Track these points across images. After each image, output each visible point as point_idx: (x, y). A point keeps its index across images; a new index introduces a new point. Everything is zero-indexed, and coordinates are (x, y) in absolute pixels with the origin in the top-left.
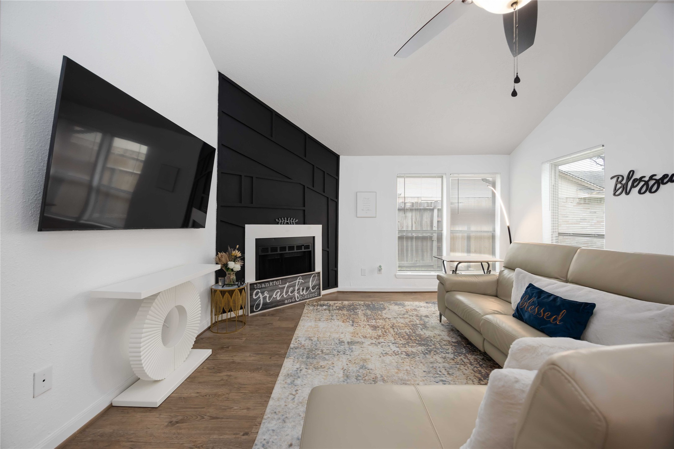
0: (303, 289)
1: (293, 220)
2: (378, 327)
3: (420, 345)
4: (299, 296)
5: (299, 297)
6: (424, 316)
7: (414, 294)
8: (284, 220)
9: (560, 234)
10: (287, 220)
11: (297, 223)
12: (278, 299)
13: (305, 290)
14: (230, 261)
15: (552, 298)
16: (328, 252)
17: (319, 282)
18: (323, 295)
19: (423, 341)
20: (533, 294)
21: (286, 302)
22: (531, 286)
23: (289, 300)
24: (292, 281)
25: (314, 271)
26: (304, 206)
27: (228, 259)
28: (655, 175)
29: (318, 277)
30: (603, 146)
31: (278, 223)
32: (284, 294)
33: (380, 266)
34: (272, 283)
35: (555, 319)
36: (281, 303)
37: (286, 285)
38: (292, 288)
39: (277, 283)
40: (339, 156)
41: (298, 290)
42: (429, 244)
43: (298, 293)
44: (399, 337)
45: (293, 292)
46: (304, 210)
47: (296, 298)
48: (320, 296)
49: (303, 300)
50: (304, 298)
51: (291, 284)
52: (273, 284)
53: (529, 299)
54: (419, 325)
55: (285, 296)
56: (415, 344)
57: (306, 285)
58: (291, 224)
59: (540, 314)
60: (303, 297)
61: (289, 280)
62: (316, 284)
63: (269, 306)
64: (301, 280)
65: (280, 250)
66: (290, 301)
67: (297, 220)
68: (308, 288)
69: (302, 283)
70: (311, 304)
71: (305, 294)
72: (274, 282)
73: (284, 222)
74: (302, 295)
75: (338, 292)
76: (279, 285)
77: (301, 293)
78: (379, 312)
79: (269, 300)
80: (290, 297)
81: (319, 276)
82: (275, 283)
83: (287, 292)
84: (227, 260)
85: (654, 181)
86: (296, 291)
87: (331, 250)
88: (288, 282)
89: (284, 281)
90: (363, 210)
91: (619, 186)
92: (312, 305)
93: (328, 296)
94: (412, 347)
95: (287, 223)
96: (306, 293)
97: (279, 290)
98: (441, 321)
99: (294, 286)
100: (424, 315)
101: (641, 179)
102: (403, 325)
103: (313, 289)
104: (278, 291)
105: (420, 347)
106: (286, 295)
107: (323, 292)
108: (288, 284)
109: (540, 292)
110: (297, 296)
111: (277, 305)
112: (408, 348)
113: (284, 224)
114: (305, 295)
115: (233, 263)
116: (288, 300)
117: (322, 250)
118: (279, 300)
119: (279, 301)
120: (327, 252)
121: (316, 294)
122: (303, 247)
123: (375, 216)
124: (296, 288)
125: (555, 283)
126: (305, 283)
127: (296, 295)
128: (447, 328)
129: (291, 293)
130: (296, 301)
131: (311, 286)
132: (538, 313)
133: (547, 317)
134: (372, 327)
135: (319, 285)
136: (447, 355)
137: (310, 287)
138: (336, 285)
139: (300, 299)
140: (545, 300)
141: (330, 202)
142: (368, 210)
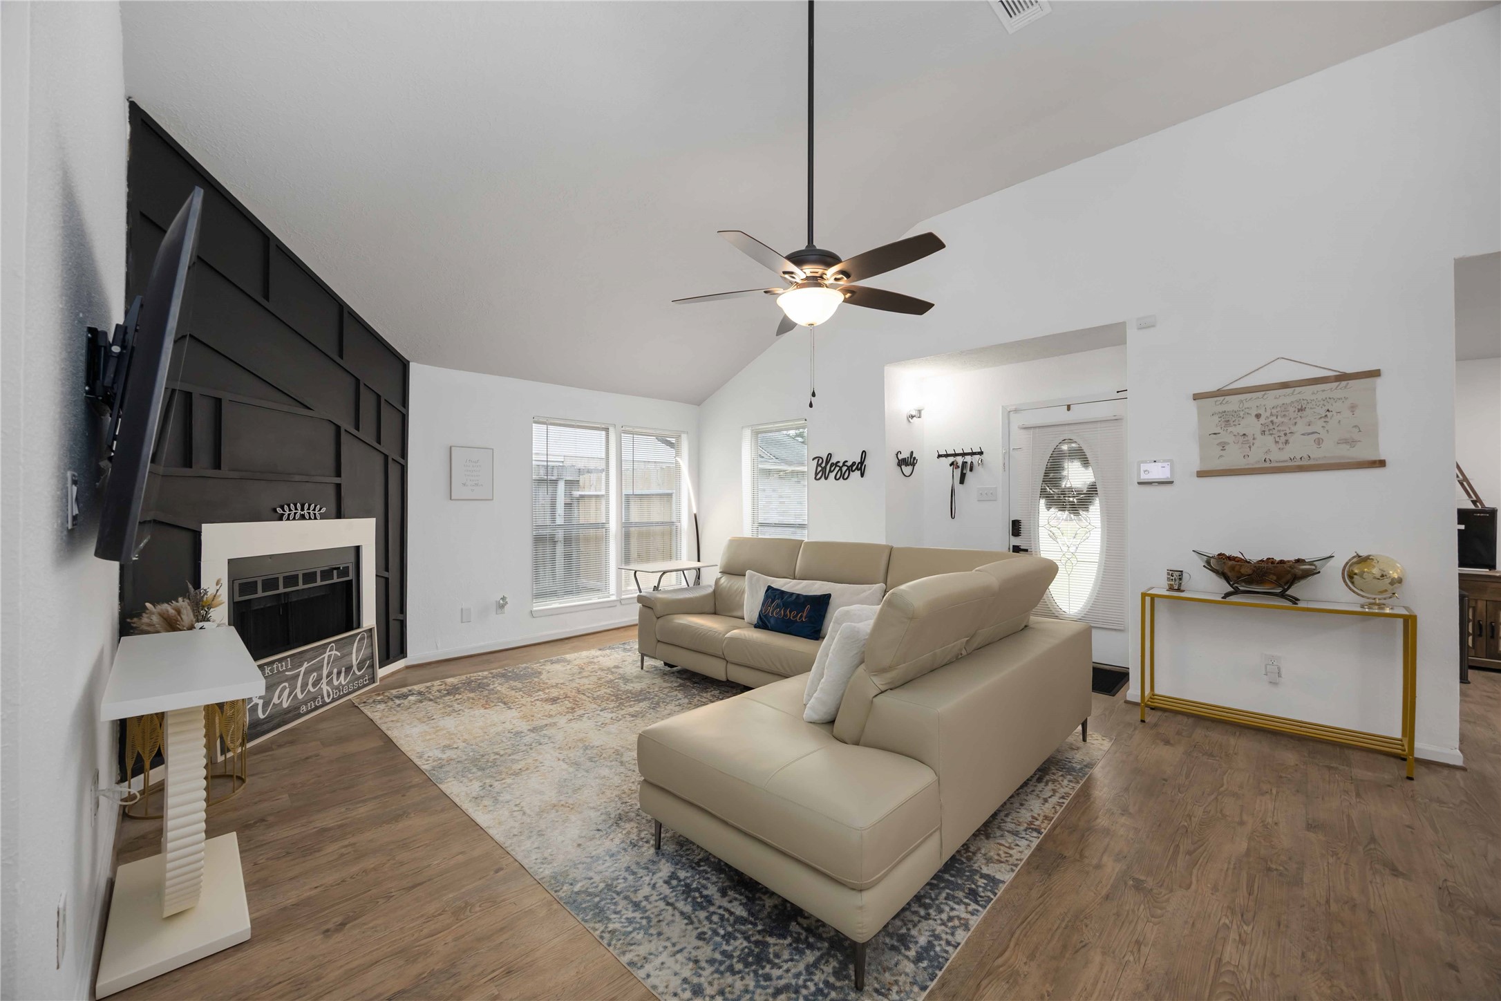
0: (339, 673)
1: (314, 510)
2: (558, 699)
3: (640, 701)
4: (330, 690)
5: (331, 693)
6: (613, 668)
7: (566, 641)
8: (296, 509)
9: (762, 525)
10: (302, 509)
11: (323, 517)
12: (285, 705)
13: (343, 674)
15: (794, 597)
16: (387, 579)
17: (372, 650)
18: (382, 679)
19: (639, 696)
20: (775, 596)
21: (303, 709)
22: (769, 588)
23: (309, 704)
24: (316, 657)
25: (359, 626)
26: (338, 474)
28: (847, 461)
29: (369, 639)
30: (806, 420)
31: (280, 518)
32: (298, 690)
33: (504, 598)
34: (269, 668)
35: (801, 616)
36: (290, 715)
37: (303, 669)
38: (315, 674)
39: (282, 666)
40: (409, 362)
41: (327, 677)
42: (548, 550)
43: (330, 683)
44: (602, 702)
45: (317, 683)
46: (338, 486)
47: (325, 695)
48: (374, 682)
49: (340, 697)
50: (342, 693)
51: (312, 664)
52: (272, 670)
53: (772, 602)
54: (617, 681)
55: (300, 696)
56: (632, 703)
57: (345, 661)
58: (310, 519)
59: (786, 616)
60: (340, 691)
61: (308, 656)
62: (365, 657)
63: (265, 727)
64: (334, 652)
65: (284, 585)
66: (311, 706)
67: (324, 510)
68: (349, 669)
69: (337, 659)
70: (371, 701)
71: (343, 683)
72: (275, 666)
73: (295, 513)
74: (337, 688)
75: (408, 667)
76: (287, 670)
77: (336, 683)
78: (536, 680)
79: (264, 712)
80: (310, 696)
81: (371, 637)
82: (277, 667)
83: (304, 685)
85: (846, 468)
86: (324, 681)
87: (393, 575)
88: (306, 661)
89: (297, 660)
90: (464, 484)
91: (819, 469)
92: (374, 701)
93: (389, 679)
94: (631, 706)
95: (303, 517)
96: (345, 680)
97: (286, 684)
98: (642, 668)
99: (319, 668)
100: (612, 666)
101: (836, 464)
102: (594, 686)
103: (359, 670)
104: (285, 686)
105: (641, 704)
106: (302, 694)
107: (382, 672)
108: (306, 665)
109: (782, 593)
110: (327, 690)
111: (283, 722)
112: (626, 709)
113: (294, 519)
114: (344, 686)
116: (306, 705)
117: (377, 576)
118: (288, 707)
119: (288, 711)
120: (383, 580)
121: (366, 680)
122: (335, 572)
123: (491, 498)
124: (325, 672)
125: (790, 582)
126: (342, 657)
127: (325, 688)
128: (656, 674)
129: (314, 685)
130: (325, 704)
131: (355, 663)
132: (785, 615)
133: (793, 617)
134: (546, 701)
135: (372, 657)
136: (680, 701)
137: (352, 666)
138: (402, 653)
139: (333, 698)
140: (789, 600)
141: (391, 465)
142: (477, 485)
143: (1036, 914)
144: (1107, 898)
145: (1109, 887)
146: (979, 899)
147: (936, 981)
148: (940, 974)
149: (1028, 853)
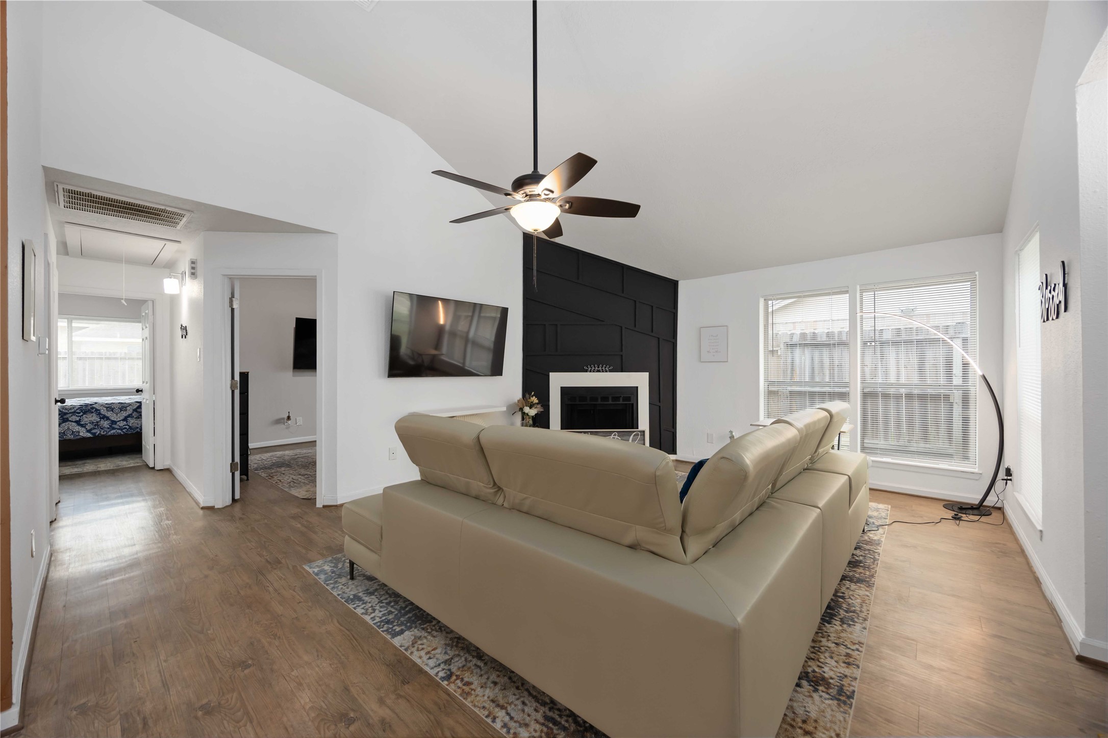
1: (605, 368)
8: (595, 367)
10: (598, 367)
11: (611, 371)
14: (526, 406)
16: (660, 407)
25: (637, 428)
26: (622, 351)
27: (525, 404)
29: (642, 437)
31: (586, 371)
33: (731, 432)
40: (677, 281)
46: (622, 356)
58: (603, 372)
65: (590, 401)
67: (612, 367)
73: (594, 369)
81: (644, 435)
84: (523, 405)
90: (708, 352)
95: (598, 371)
113: (594, 372)
115: (528, 408)
117: (650, 404)
120: (657, 407)
122: (621, 399)
138: (673, 451)
141: (662, 343)
142: (717, 352)
143: (356, 645)
144: (346, 688)
145: (356, 696)
146: (383, 624)
147: (340, 599)
148: (343, 601)
149: (418, 661)
